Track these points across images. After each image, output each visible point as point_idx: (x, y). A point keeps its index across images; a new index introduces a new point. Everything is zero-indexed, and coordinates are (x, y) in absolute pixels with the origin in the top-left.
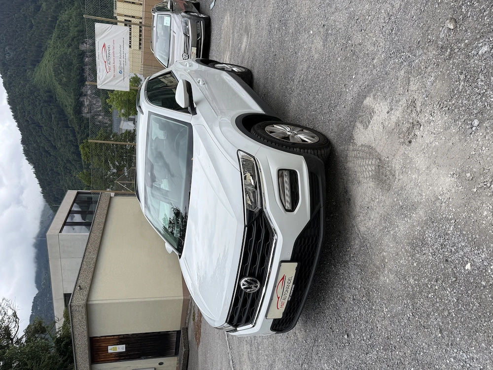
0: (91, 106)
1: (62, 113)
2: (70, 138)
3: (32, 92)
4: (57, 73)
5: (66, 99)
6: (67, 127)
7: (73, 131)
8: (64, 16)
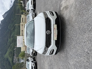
0: (15, 60)
1: (9, 63)
2: (11, 68)
3: (4, 59)
4: (9, 55)
5: (10, 59)
6: (10, 65)
7: (11, 66)
8: (11, 45)
